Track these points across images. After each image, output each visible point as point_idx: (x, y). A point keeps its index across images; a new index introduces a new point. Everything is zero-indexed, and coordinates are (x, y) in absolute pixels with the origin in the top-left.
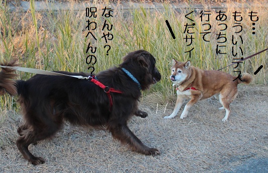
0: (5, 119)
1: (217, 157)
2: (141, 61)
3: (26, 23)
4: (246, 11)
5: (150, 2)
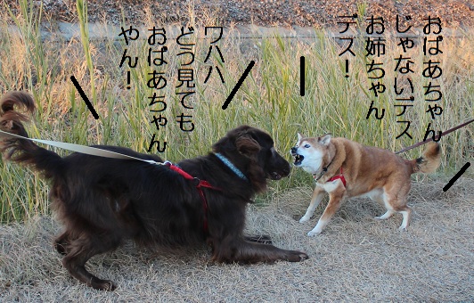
0: (36, 230)
3: (68, 61)
4: (459, 43)
5: (287, 24)
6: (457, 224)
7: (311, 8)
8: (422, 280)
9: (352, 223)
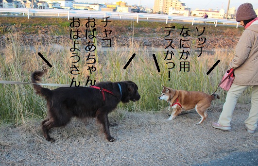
1: (212, 149)
2: (129, 89)
8: (215, 141)
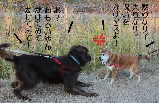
3: (24, 24)
4: (156, 19)
5: (98, 13)
6: (155, 80)
7: (105, 7)
8: (143, 99)
9: (120, 80)
